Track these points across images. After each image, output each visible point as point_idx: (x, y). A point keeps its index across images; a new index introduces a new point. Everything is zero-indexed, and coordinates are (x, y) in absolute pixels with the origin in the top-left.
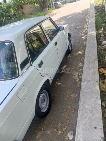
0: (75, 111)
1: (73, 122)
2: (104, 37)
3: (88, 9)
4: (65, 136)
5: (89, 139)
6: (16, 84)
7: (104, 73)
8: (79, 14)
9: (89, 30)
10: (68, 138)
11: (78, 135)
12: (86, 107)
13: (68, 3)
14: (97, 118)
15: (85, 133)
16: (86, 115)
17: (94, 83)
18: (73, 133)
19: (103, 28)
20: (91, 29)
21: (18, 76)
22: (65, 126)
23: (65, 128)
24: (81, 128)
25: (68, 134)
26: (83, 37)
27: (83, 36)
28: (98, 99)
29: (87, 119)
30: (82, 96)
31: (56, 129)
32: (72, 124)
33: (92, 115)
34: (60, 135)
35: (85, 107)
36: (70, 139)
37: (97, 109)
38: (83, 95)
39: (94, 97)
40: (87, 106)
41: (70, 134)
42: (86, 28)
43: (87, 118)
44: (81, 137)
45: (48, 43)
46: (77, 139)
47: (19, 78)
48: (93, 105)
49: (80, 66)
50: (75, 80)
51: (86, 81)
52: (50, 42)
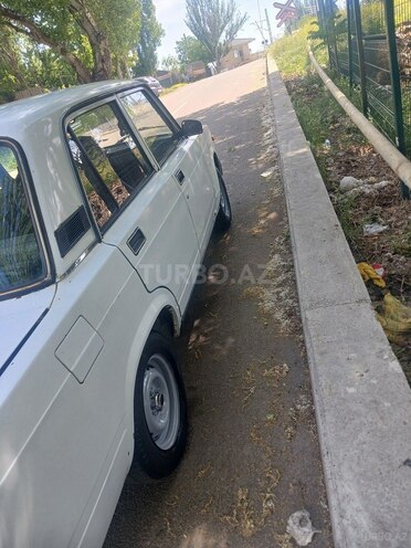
0: (296, 427)
1: (298, 472)
2: (340, 168)
3: (259, 93)
4: (278, 537)
5: (393, 510)
6: (47, 311)
7: (372, 276)
8: (230, 106)
9: (282, 146)
10: (293, 540)
11: (343, 505)
12: (346, 393)
13: (183, 81)
14: (405, 423)
15: (369, 491)
16: (357, 421)
17: (354, 306)
18: (307, 514)
19: (327, 141)
20: (291, 142)
21: (49, 277)
22: (268, 495)
23: (270, 504)
24: (347, 475)
25: (287, 524)
26: (264, 175)
27: (264, 170)
28: (386, 357)
29: (362, 436)
30: (318, 357)
31: (230, 514)
32: (294, 481)
33: (381, 418)
34: (253, 535)
35: (343, 395)
36: (299, 542)
37: (392, 393)
38: (322, 354)
39: (368, 352)
40: (351, 390)
41: (297, 521)
42: (268, 145)
43: (364, 433)
44: (358, 511)
45: (150, 171)
46: (345, 522)
47: (54, 286)
48: (375, 382)
49: (278, 267)
50: (269, 315)
51: (318, 303)
52: (156, 168)
